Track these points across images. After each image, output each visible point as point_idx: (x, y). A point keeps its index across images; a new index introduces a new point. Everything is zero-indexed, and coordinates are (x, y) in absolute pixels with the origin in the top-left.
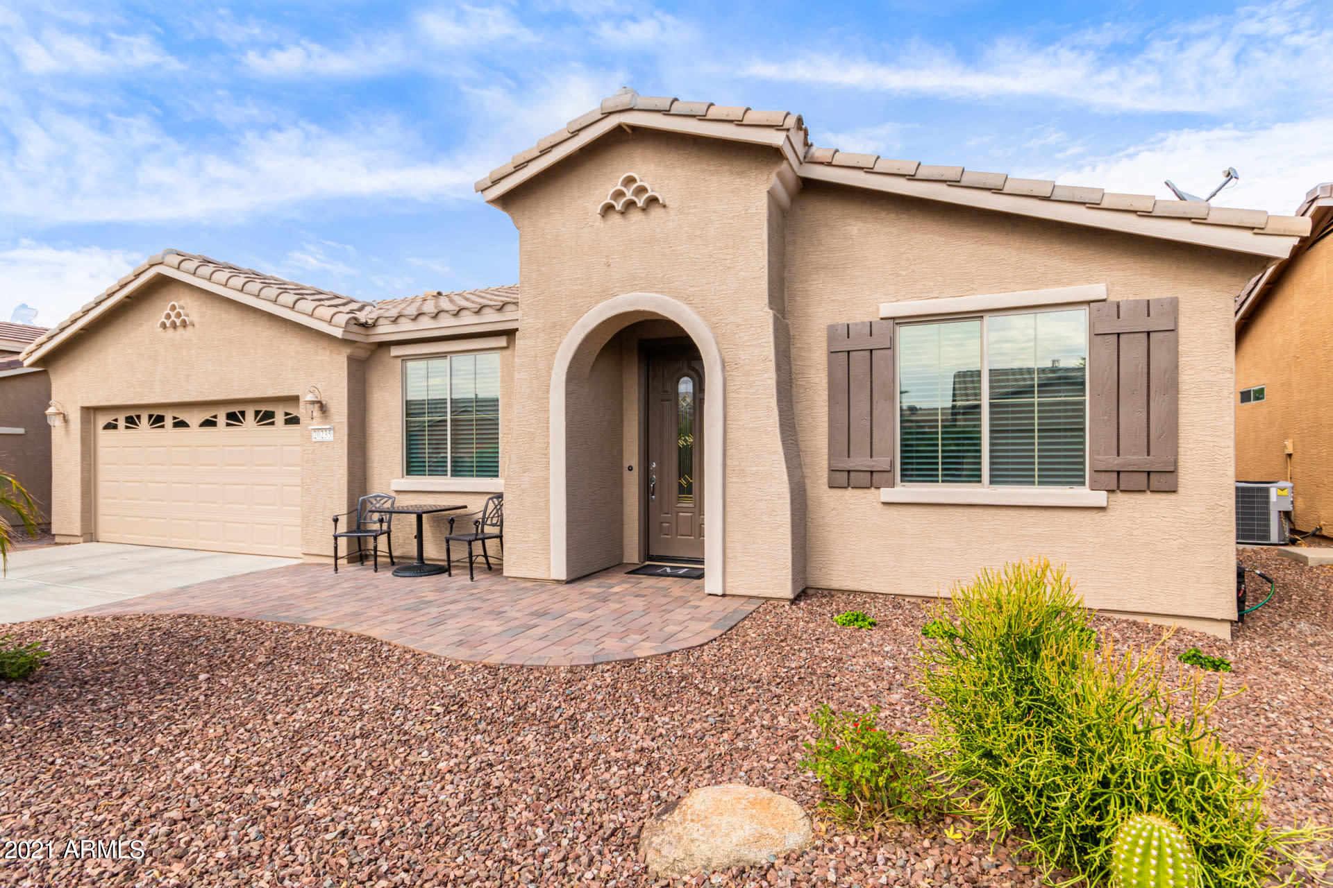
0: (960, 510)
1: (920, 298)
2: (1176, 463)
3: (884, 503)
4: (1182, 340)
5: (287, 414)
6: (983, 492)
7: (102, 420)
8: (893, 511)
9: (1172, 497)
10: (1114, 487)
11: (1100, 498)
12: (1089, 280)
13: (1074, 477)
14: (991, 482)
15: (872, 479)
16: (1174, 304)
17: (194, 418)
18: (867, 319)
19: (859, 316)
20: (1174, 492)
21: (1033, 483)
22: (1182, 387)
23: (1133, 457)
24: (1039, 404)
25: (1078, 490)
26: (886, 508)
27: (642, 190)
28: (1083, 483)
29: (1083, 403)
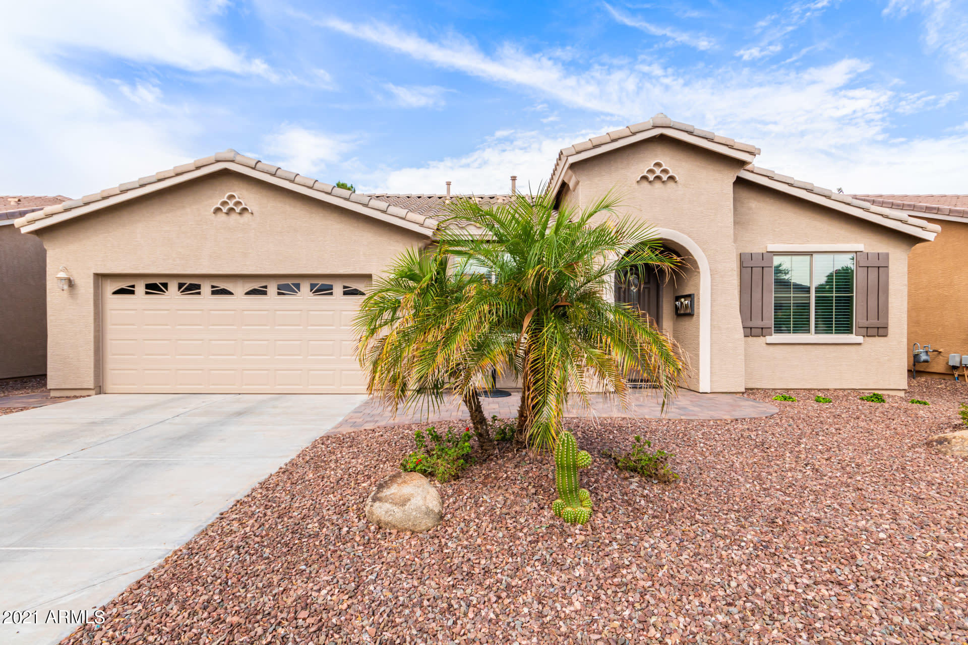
0: (802, 347)
1: (784, 243)
2: (887, 324)
3: (767, 344)
4: (890, 271)
5: (345, 287)
6: (812, 337)
7: (111, 287)
8: (771, 348)
9: (885, 338)
10: (865, 334)
11: (860, 339)
12: (857, 242)
13: (848, 329)
14: (816, 333)
15: (762, 332)
16: (887, 255)
17: (240, 289)
18: (761, 251)
19: (757, 249)
20: (886, 336)
21: (832, 333)
22: (890, 291)
23: (873, 321)
24: (836, 297)
25: (850, 336)
26: (768, 346)
27: (665, 171)
28: (852, 333)
29: (852, 296)
